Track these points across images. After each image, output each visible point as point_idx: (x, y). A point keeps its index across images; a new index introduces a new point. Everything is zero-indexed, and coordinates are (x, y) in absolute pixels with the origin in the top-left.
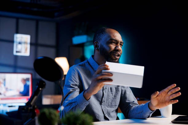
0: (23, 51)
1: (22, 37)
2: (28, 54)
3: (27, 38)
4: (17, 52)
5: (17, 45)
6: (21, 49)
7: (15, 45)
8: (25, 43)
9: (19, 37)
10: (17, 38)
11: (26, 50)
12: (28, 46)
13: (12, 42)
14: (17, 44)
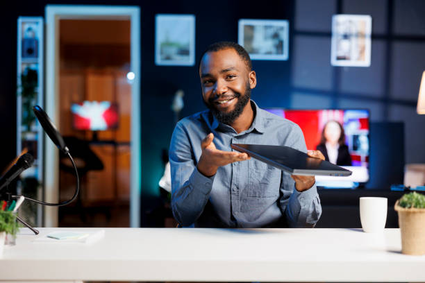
0: (354, 54)
1: (350, 22)
2: (366, 62)
3: (363, 23)
4: (339, 58)
5: (338, 42)
6: (350, 51)
7: (334, 41)
8: (360, 35)
9: (342, 23)
10: (338, 24)
11: (362, 51)
12: (368, 43)
13: (328, 34)
14: (340, 37)
